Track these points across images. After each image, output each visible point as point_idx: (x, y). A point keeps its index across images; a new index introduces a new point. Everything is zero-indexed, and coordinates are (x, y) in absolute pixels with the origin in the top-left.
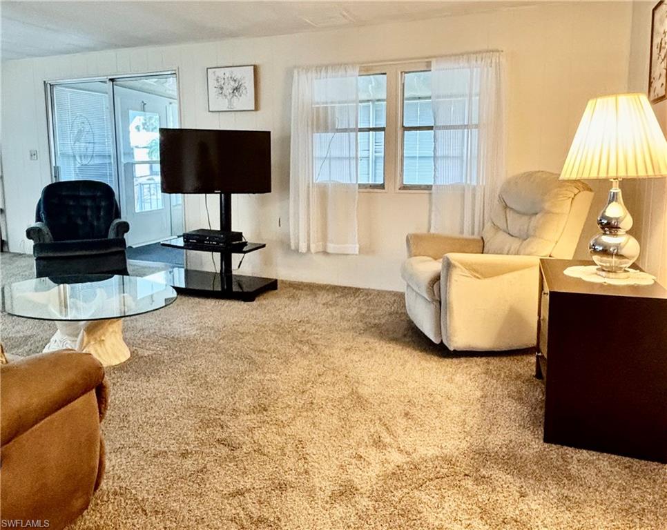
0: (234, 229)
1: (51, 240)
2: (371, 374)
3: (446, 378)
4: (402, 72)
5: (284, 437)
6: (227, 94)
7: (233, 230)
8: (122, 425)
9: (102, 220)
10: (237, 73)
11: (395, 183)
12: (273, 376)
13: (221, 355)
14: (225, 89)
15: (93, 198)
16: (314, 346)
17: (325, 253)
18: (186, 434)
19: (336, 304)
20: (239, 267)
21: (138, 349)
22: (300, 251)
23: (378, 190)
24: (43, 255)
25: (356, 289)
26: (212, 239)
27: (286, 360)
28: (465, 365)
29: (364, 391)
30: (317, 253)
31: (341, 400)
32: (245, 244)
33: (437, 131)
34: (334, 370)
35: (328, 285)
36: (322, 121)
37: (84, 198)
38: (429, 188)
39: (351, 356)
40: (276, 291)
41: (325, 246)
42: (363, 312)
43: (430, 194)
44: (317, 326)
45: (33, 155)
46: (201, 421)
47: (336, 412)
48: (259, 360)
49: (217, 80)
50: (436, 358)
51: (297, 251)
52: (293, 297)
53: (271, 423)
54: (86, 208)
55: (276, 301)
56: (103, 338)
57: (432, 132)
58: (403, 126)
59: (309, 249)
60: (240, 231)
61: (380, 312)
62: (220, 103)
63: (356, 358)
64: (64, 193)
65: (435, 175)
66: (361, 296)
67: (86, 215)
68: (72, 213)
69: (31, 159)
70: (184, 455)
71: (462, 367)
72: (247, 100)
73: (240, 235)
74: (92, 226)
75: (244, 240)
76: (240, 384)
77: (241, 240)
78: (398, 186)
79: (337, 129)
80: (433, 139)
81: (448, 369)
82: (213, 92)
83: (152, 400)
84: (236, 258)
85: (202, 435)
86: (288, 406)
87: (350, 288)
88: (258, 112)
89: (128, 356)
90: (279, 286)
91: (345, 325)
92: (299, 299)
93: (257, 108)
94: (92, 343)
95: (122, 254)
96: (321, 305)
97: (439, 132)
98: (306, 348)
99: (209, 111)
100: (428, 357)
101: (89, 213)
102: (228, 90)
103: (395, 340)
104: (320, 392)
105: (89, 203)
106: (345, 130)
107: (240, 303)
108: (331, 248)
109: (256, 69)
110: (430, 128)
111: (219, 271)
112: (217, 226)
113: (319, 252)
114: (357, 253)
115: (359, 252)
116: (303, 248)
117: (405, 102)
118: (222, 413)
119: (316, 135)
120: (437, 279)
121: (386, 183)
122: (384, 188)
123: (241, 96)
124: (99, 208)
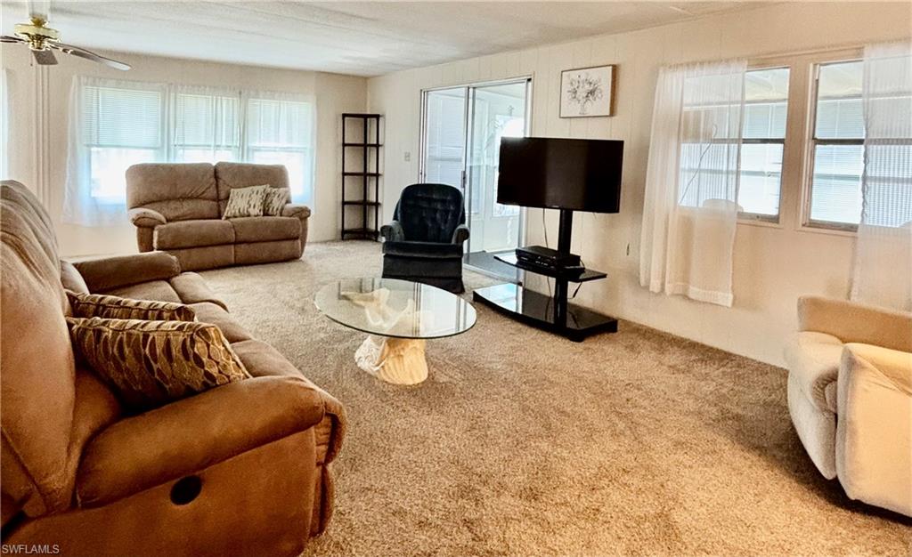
0: (573, 251)
1: (401, 239)
2: (700, 493)
3: (830, 544)
4: (815, 65)
5: (542, 549)
6: (581, 98)
7: (571, 252)
8: (382, 460)
9: (447, 225)
10: (594, 75)
11: (797, 216)
12: (565, 454)
13: (516, 405)
14: (578, 93)
15: (443, 202)
16: (633, 426)
17: (685, 297)
18: (436, 496)
19: (688, 371)
20: (574, 296)
21: (438, 372)
22: (651, 289)
23: (770, 224)
24: (390, 253)
25: (725, 353)
26: (543, 259)
27: (590, 433)
28: (877, 533)
29: (678, 517)
30: (673, 295)
31: (640, 521)
32: (583, 270)
33: (870, 147)
34: (648, 469)
35: (686, 340)
36: (691, 128)
37: (436, 200)
38: (851, 228)
39: (680, 456)
40: (615, 334)
41: (686, 289)
42: (724, 391)
43: (855, 238)
44: (648, 395)
45: (407, 156)
46: (458, 486)
47: (626, 535)
48: (556, 423)
49: (572, 83)
50: (822, 502)
51: (647, 287)
52: (632, 348)
53: (535, 519)
54: (436, 211)
55: (609, 348)
56: (402, 353)
57: (862, 147)
58: (814, 138)
59: (663, 290)
60: (578, 254)
61: (751, 397)
62: (573, 109)
63: (686, 459)
64: (420, 195)
65: (863, 212)
66: (730, 365)
67: (436, 217)
68: (424, 215)
69: (406, 160)
70: (421, 525)
71: (868, 535)
72: (601, 105)
73: (577, 259)
74: (439, 229)
75: (582, 266)
76: (520, 451)
77: (579, 265)
78: (801, 220)
79: (714, 140)
80: (863, 159)
81: (840, 529)
82: (566, 96)
83: (424, 440)
84: (572, 286)
85: (452, 506)
86: (565, 504)
87: (718, 351)
88: (613, 118)
89: (424, 377)
90: (619, 328)
91: (691, 404)
92: (639, 353)
93: (612, 112)
94: (392, 355)
95: (459, 261)
96: (665, 367)
97: (873, 148)
98: (621, 425)
99: (560, 117)
100: (807, 496)
101: (438, 216)
102: (582, 93)
103: (760, 449)
104: (616, 497)
105: (439, 206)
106: (723, 141)
107: (564, 340)
108: (694, 292)
109: (615, 69)
110: (860, 142)
111: (553, 295)
112: (554, 245)
113: (677, 295)
114: (730, 305)
115: (734, 304)
116: (655, 286)
117: (819, 102)
118: (485, 483)
119: (685, 147)
120: (832, 378)
121: (781, 216)
122: (778, 222)
123: (595, 100)
124: (447, 212)
